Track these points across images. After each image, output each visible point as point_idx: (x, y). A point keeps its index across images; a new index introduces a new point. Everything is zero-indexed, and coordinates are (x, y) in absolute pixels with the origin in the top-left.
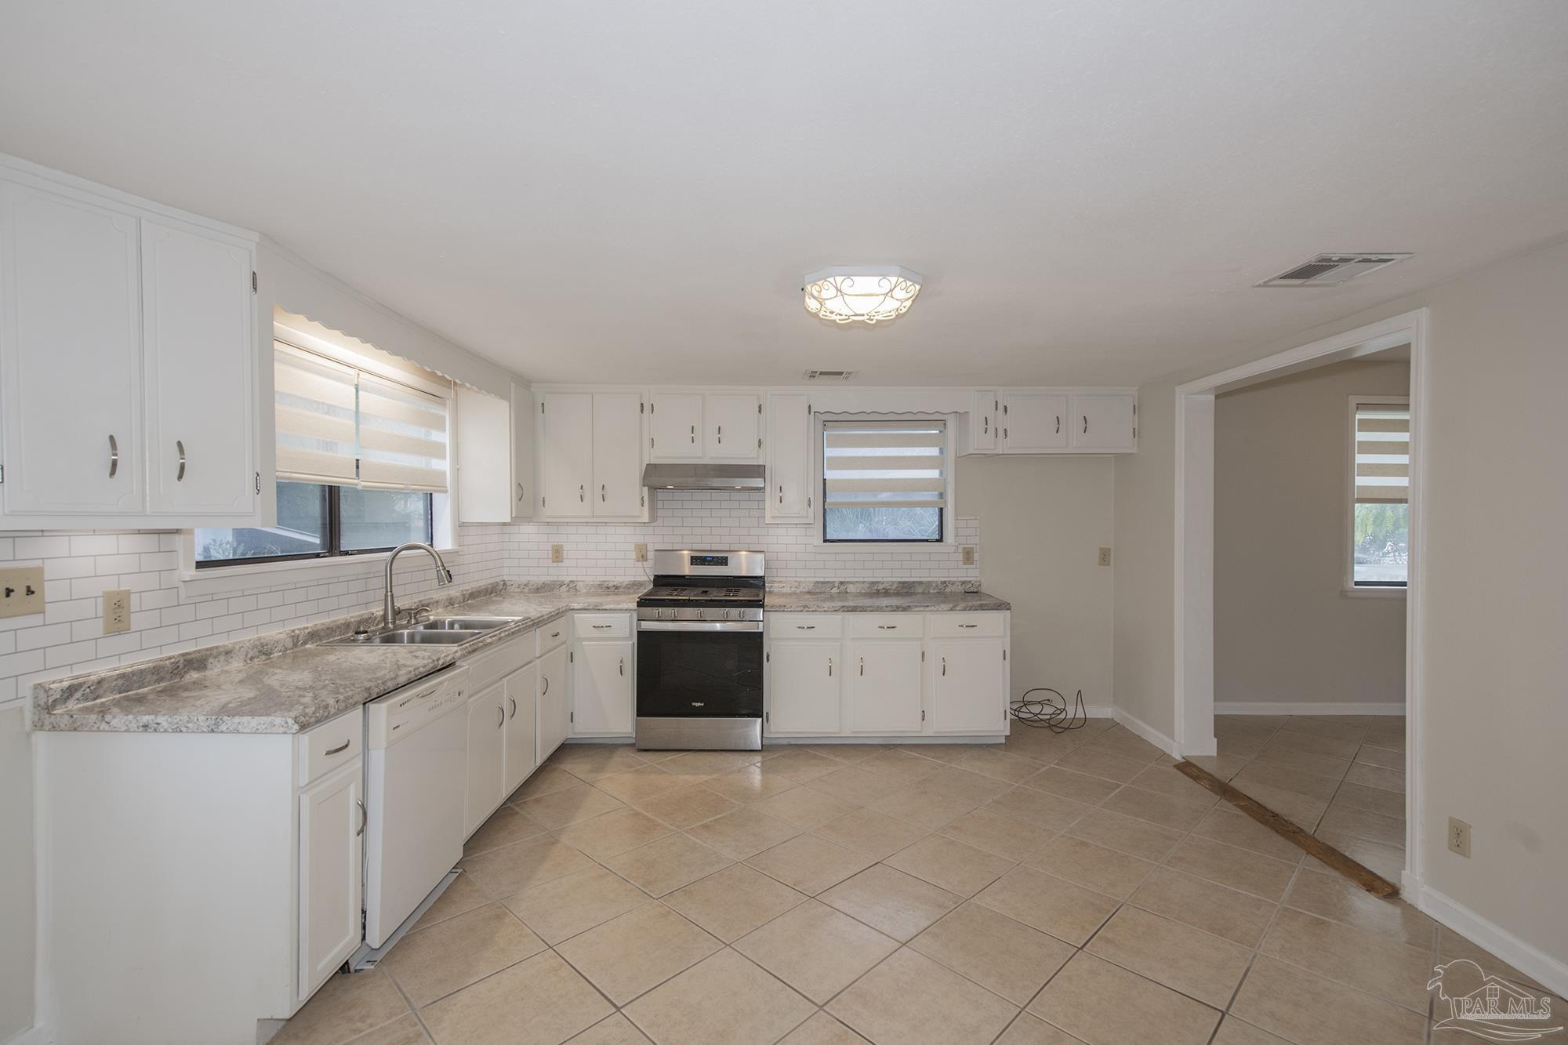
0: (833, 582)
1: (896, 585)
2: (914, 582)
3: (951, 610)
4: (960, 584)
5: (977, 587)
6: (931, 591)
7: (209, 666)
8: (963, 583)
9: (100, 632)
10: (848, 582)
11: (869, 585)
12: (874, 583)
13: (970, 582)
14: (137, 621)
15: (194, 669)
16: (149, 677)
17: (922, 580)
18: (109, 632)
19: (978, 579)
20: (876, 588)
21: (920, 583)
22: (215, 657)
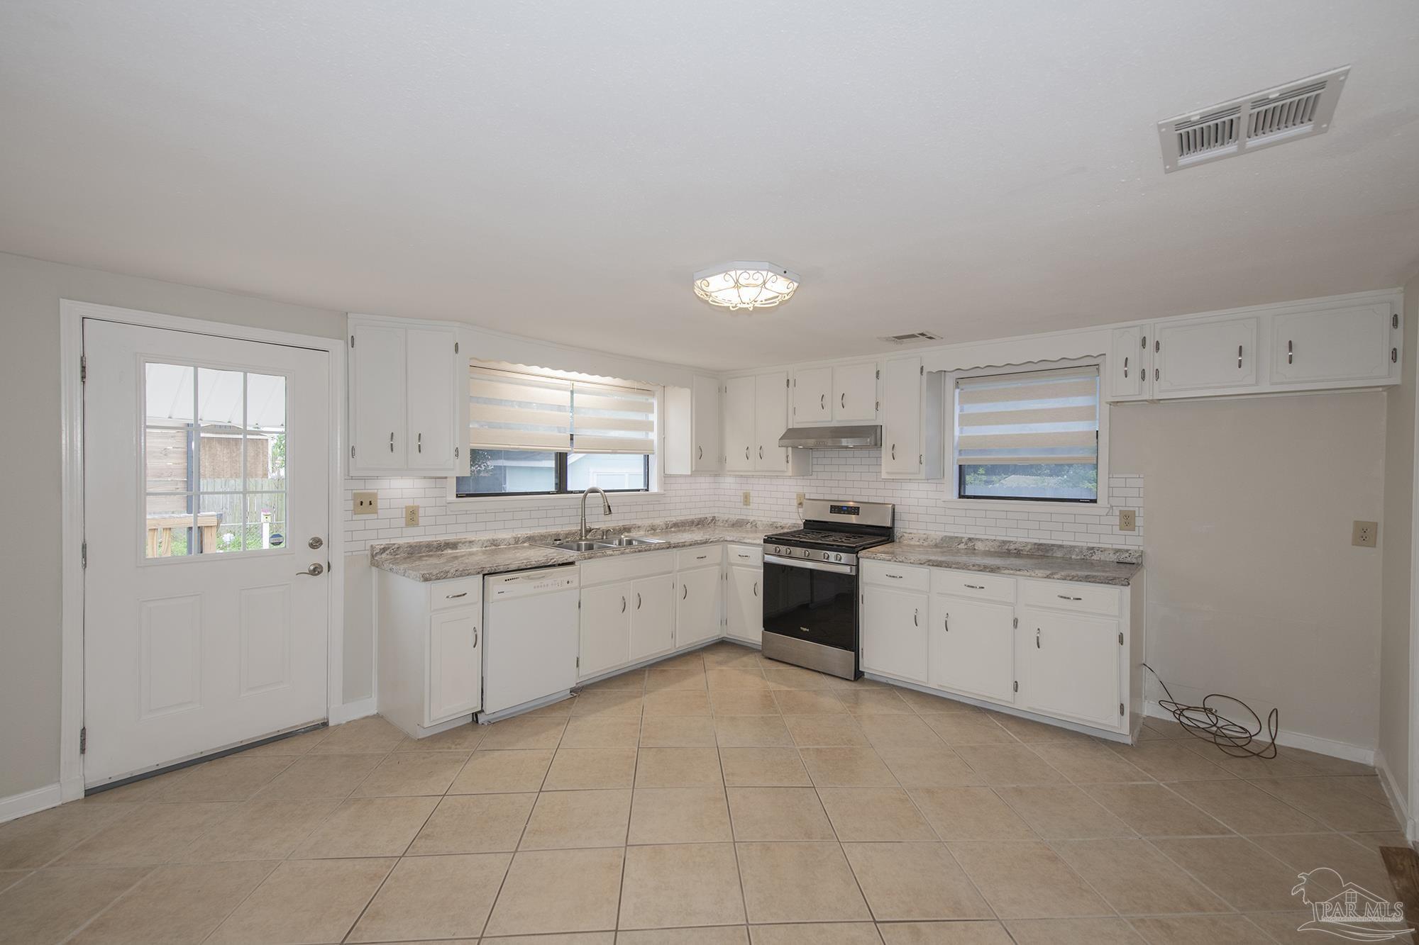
0: (962, 538)
1: (1029, 547)
2: (1053, 545)
3: (1048, 577)
4: (1112, 552)
5: (1136, 558)
6: (1073, 557)
7: (459, 547)
8: (1117, 551)
9: (404, 525)
10: (977, 539)
11: (998, 544)
12: (1004, 542)
13: (1127, 551)
14: (422, 521)
15: (450, 548)
16: (424, 549)
17: (1065, 543)
18: (407, 525)
19: (1141, 548)
20: (1007, 547)
21: (1061, 546)
22: (463, 544)
